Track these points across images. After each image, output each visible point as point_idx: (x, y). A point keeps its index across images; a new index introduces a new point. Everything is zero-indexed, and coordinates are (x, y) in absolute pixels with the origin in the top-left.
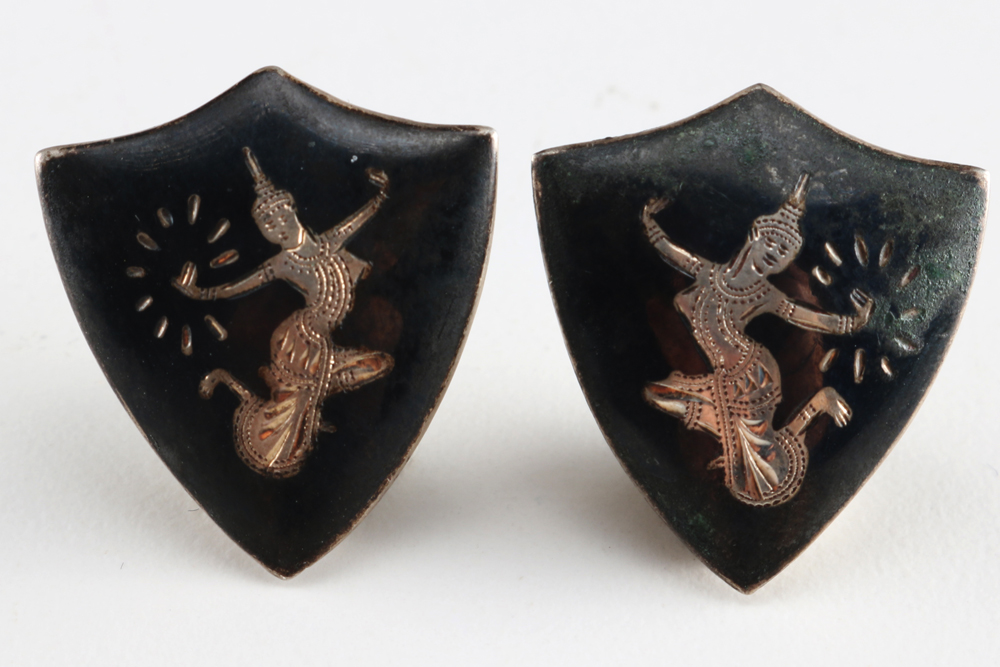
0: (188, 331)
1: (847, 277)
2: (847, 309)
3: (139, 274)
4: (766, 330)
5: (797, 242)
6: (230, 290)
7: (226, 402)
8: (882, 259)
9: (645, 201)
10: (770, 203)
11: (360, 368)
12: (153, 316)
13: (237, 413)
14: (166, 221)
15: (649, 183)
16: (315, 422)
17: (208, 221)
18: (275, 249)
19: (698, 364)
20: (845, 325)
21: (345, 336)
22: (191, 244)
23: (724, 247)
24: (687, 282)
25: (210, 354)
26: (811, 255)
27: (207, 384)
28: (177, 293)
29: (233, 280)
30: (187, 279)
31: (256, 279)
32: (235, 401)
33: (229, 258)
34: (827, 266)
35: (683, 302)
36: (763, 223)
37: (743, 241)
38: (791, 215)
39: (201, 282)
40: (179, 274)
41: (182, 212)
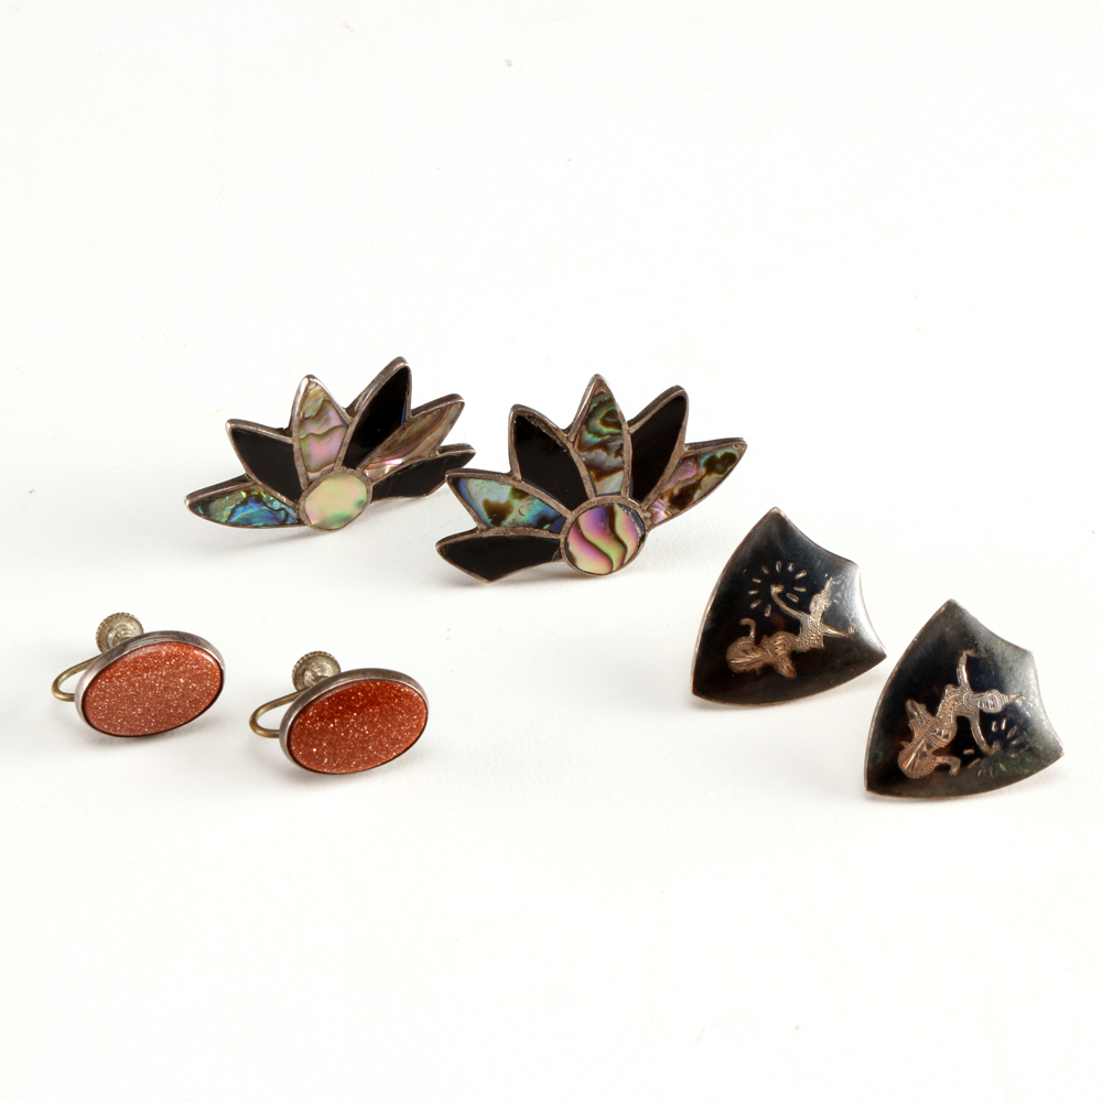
0: (759, 602)
1: (1001, 735)
2: (990, 743)
3: (766, 572)
4: (962, 722)
5: (999, 708)
6: (784, 606)
7: (745, 631)
8: (1014, 743)
9: (970, 648)
10: (1002, 690)
11: (786, 668)
12: (755, 586)
13: (743, 638)
14: (790, 568)
15: (976, 645)
16: (758, 666)
17: (801, 582)
18: (808, 612)
19: (932, 710)
20: (984, 747)
21: (795, 656)
22: (789, 582)
23: (978, 686)
24: (955, 683)
25: (757, 615)
26: (997, 717)
27: (745, 621)
28: (770, 589)
29: (788, 606)
30: (775, 590)
31: (794, 613)
32: (747, 634)
33: (795, 600)
34: (999, 725)
35: (949, 690)
36: (995, 693)
37: (985, 691)
38: (1006, 700)
39: (779, 595)
40: (776, 584)
41: (797, 571)
